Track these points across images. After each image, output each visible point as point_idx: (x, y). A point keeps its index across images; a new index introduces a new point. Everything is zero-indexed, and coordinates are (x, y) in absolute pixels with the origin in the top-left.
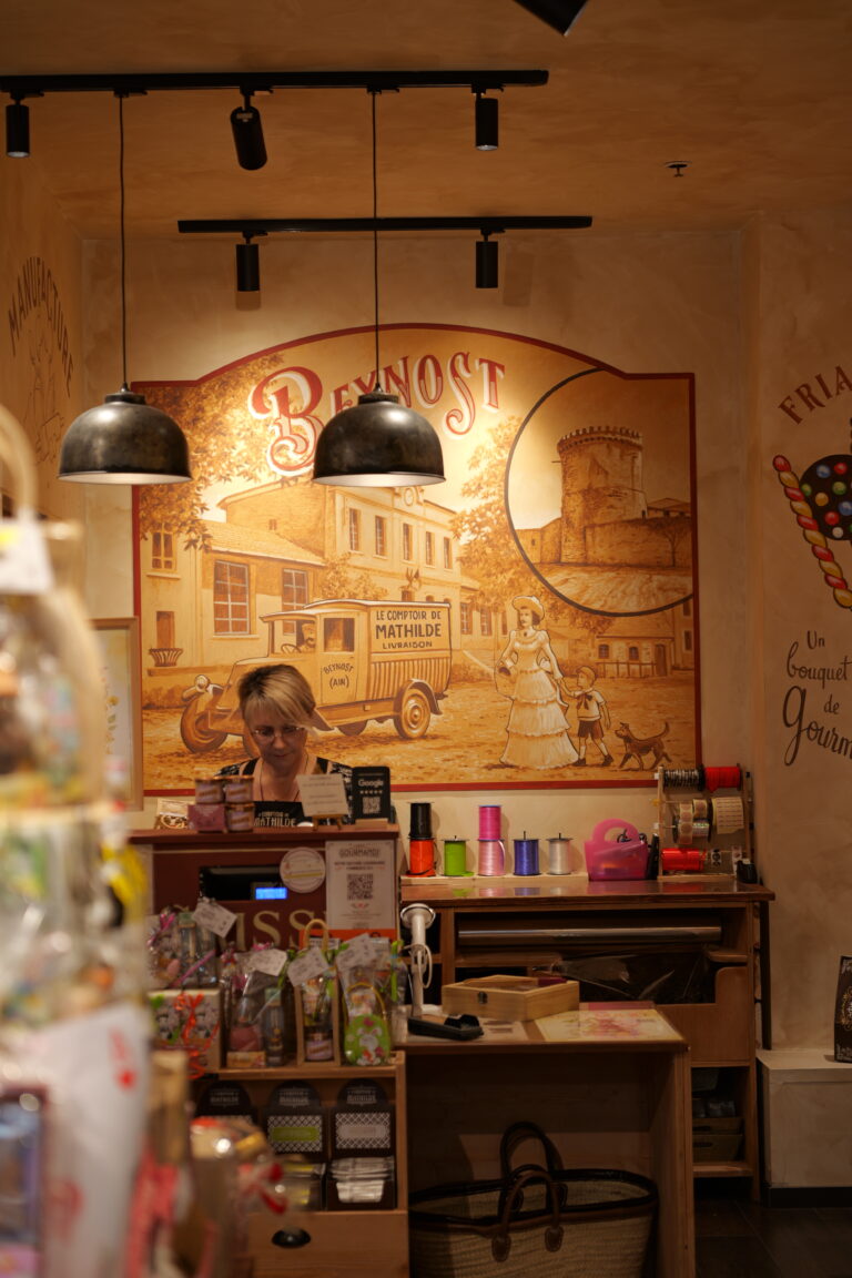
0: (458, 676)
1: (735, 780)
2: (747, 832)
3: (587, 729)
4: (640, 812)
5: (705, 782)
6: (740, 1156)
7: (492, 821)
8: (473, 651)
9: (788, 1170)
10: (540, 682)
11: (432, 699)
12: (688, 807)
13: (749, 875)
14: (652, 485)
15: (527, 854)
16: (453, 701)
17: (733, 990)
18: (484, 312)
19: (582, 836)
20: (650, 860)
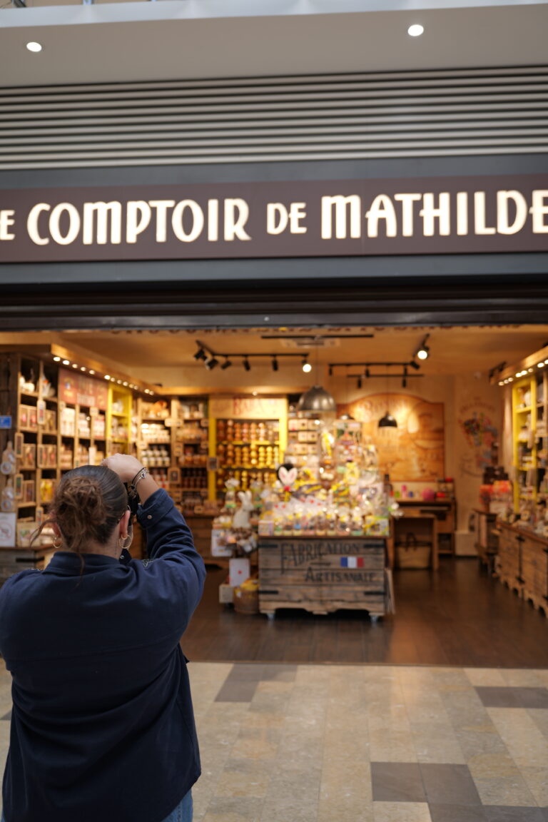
0: (398, 460)
1: (451, 481)
2: (453, 491)
3: (423, 471)
4: (433, 487)
5: (446, 481)
6: (450, 549)
7: (405, 488)
8: (401, 455)
9: (460, 551)
10: (414, 461)
11: (393, 464)
12: (442, 486)
13: (454, 499)
14: (436, 424)
15: (411, 494)
16: (398, 465)
17: (450, 519)
18: (404, 391)
19: (422, 491)
20: (435, 496)
